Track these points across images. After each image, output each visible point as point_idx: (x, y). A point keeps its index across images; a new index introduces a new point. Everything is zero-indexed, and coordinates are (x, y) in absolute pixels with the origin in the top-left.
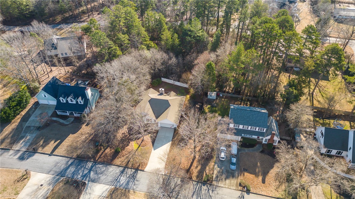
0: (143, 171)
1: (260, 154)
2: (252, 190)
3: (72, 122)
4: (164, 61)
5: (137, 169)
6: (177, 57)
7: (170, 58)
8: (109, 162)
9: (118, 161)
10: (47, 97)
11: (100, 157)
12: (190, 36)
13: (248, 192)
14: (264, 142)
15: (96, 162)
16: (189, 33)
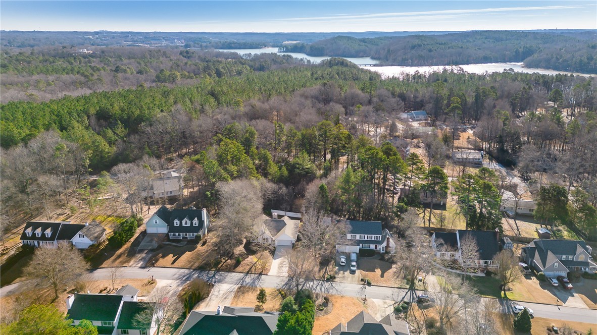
0: (267, 275)
1: (379, 261)
2: (372, 284)
3: (186, 245)
4: (274, 191)
5: (261, 274)
6: (287, 187)
7: (280, 188)
8: (231, 269)
9: (240, 268)
10: (158, 223)
11: (221, 266)
12: (298, 168)
13: (369, 284)
14: (381, 252)
15: (218, 271)
16: (297, 166)
